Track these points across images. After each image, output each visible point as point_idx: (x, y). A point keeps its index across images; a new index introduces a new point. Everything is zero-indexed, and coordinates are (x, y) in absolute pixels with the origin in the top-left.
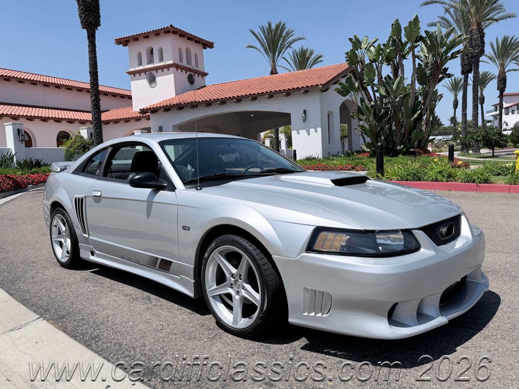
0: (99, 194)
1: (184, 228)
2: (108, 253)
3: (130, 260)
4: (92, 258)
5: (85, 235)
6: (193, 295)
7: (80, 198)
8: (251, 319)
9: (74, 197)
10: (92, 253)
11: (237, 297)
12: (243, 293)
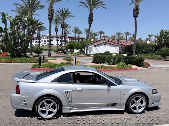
0: (81, 89)
1: (123, 94)
2: (82, 107)
3: (95, 107)
4: (72, 111)
5: (70, 104)
6: (124, 110)
7: (68, 91)
8: (142, 109)
9: (64, 91)
10: (70, 110)
11: (137, 106)
12: (139, 105)
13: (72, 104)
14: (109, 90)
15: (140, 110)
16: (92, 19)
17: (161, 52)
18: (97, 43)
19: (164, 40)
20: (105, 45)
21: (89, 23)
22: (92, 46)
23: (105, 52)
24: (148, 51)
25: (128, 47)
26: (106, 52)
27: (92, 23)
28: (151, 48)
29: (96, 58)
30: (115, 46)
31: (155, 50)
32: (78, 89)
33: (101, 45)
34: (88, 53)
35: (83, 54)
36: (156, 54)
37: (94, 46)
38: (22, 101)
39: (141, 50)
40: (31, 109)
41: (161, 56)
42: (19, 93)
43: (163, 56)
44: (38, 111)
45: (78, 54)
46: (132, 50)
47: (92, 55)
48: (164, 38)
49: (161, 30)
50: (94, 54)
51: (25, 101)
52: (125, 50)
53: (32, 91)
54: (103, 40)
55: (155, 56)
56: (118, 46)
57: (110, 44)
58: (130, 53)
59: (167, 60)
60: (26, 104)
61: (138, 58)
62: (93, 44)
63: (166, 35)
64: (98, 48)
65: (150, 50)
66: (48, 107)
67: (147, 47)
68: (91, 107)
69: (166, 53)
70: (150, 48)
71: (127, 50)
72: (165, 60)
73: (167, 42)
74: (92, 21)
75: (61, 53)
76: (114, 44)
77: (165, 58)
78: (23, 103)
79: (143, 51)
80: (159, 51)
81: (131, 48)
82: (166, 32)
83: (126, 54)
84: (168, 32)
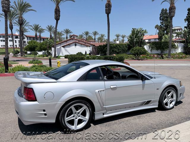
0: (115, 86)
1: (157, 89)
3: (130, 107)
4: (105, 116)
5: (104, 106)
6: (157, 107)
7: (102, 91)
8: (172, 104)
9: (97, 91)
10: (103, 114)
11: (169, 101)
12: (170, 100)
13: (106, 107)
14: (143, 86)
15: (171, 105)
16: (59, 14)
17: (134, 51)
18: (65, 43)
19: (135, 39)
20: (76, 45)
21: (56, 19)
22: (60, 47)
23: (77, 53)
24: (120, 51)
25: (101, 48)
26: (79, 53)
27: (59, 19)
28: (124, 48)
29: (73, 59)
30: (87, 47)
31: (127, 50)
32: (112, 87)
33: (71, 45)
34: (57, 55)
35: (49, 56)
36: (129, 54)
37: (62, 47)
38: (40, 110)
39: (114, 50)
40: (53, 121)
41: (133, 55)
42: (35, 99)
43: (136, 56)
44: (66, 121)
45: (43, 57)
47: (61, 58)
48: (135, 37)
49: (133, 29)
50: (64, 55)
51: (44, 111)
52: (98, 51)
53: (54, 95)
54: (73, 40)
55: (128, 55)
56: (90, 46)
57: (81, 44)
58: (103, 54)
59: (140, 60)
60: (45, 115)
61: (117, 57)
62: (61, 44)
63: (137, 34)
64: (68, 49)
65: (123, 50)
66: (77, 114)
67: (120, 47)
68: (125, 108)
69: (139, 52)
70: (122, 48)
71: (100, 51)
72: (138, 60)
73: (139, 41)
74: (60, 16)
75: (20, 56)
76: (86, 44)
77: (138, 57)
78: (42, 114)
79: (116, 51)
80: (132, 50)
81: (104, 49)
82: (138, 31)
83: (99, 55)
84: (139, 31)
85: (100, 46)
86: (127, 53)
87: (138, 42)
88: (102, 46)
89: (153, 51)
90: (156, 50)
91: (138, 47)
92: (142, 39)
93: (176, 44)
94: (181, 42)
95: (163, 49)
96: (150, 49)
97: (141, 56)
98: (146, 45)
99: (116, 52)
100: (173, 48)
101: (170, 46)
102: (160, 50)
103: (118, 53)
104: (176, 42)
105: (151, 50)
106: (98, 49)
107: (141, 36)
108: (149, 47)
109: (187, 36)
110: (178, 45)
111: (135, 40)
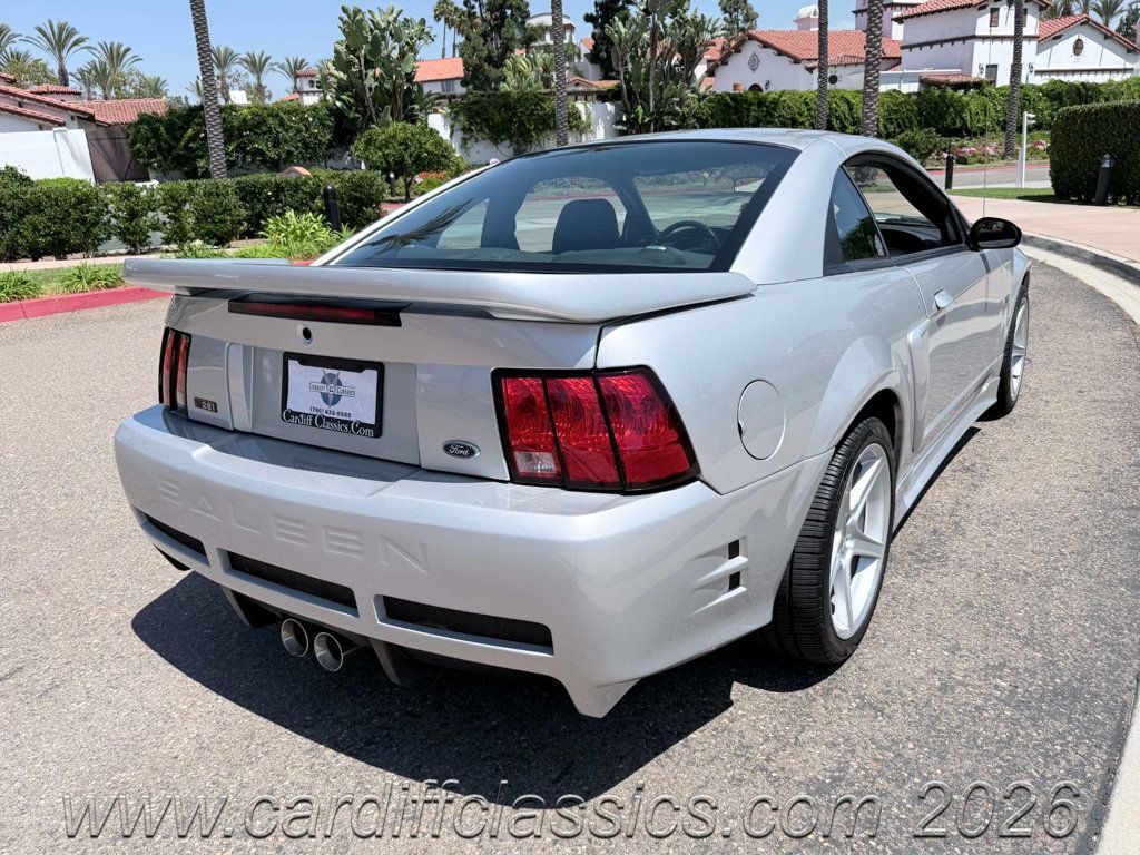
17: (380, 149)
19: (370, 73)
24: (289, 153)
25: (156, 132)
28: (307, 130)
30: (41, 128)
31: (330, 145)
43: (388, 180)
46: (186, 147)
49: (344, 10)
52: (137, 154)
56: (60, 125)
60: (735, 580)
63: (375, 46)
65: (306, 145)
67: (282, 124)
69: (411, 155)
70: (299, 131)
71: (152, 155)
73: (396, 89)
76: (28, 112)
77: (407, 188)
79: (259, 152)
80: (369, 142)
81: (178, 140)
82: (376, 25)
83: (148, 179)
84: (383, 25)
85: (146, 120)
86: (331, 162)
87: (391, 95)
88: (159, 121)
89: (473, 152)
90: (487, 143)
91: (400, 125)
92: (410, 77)
93: (580, 106)
94: (603, 97)
95: (522, 135)
96: (459, 135)
97: (418, 179)
98: (436, 111)
99: (264, 161)
100: (571, 128)
101: (562, 114)
102: (507, 143)
103: (275, 166)
104: (576, 95)
105: (465, 141)
106: (133, 144)
107: (402, 55)
108: (452, 127)
109: (630, 66)
110: (593, 115)
111: (370, 82)
